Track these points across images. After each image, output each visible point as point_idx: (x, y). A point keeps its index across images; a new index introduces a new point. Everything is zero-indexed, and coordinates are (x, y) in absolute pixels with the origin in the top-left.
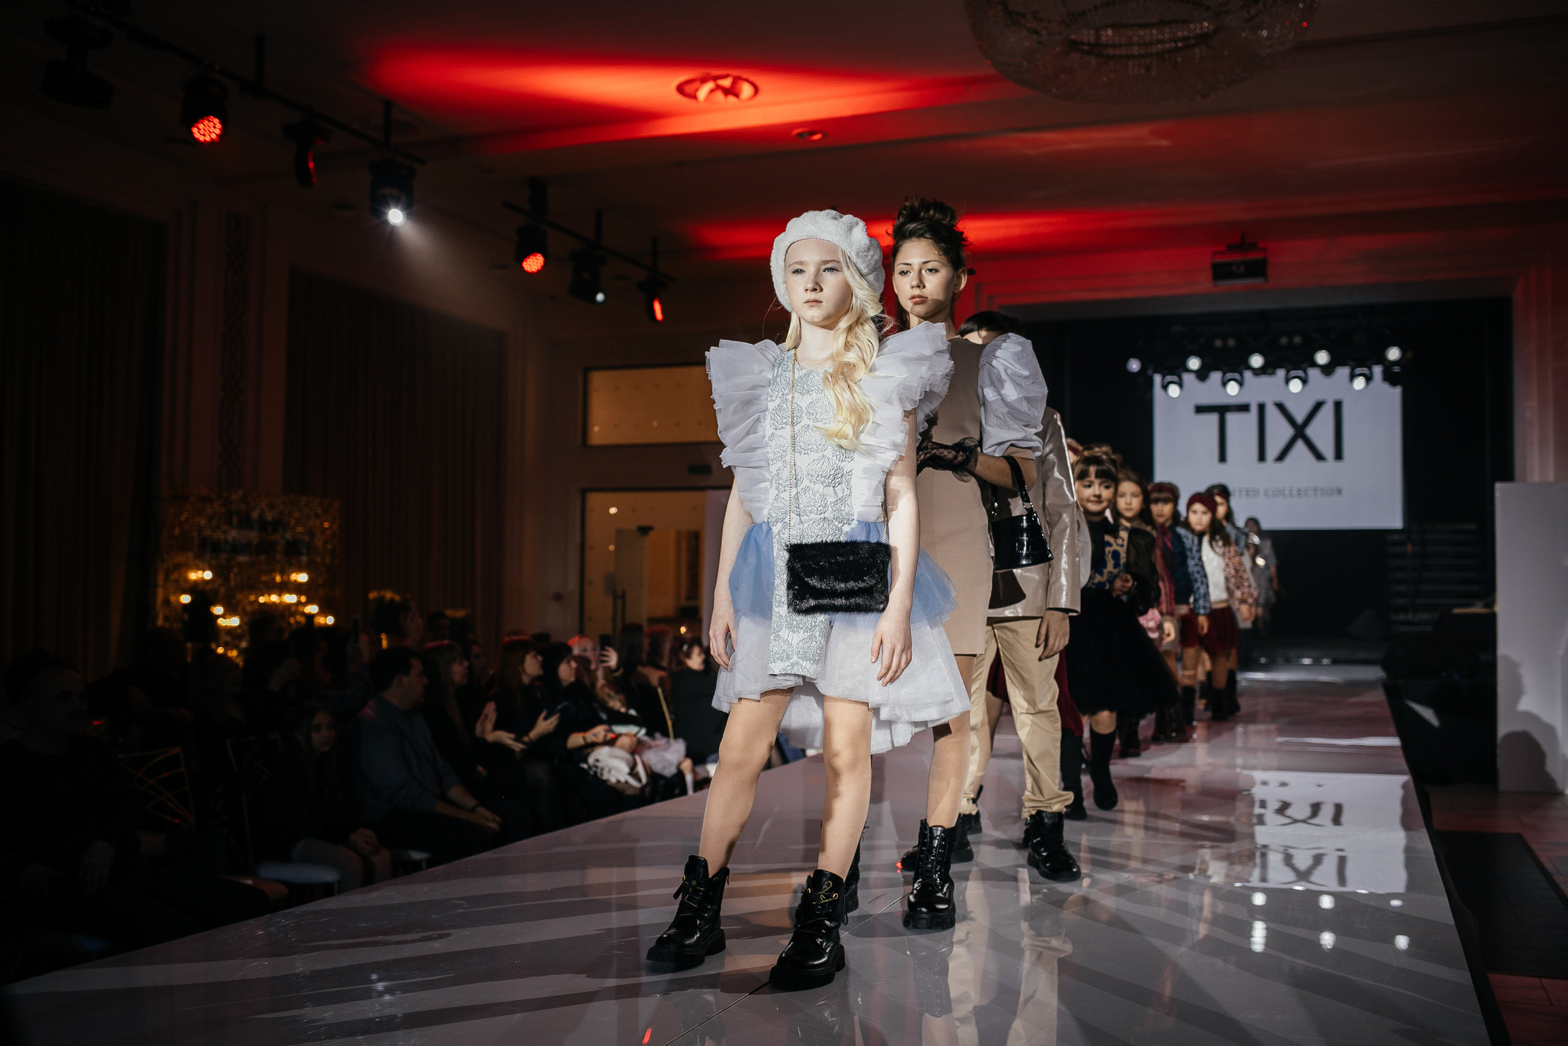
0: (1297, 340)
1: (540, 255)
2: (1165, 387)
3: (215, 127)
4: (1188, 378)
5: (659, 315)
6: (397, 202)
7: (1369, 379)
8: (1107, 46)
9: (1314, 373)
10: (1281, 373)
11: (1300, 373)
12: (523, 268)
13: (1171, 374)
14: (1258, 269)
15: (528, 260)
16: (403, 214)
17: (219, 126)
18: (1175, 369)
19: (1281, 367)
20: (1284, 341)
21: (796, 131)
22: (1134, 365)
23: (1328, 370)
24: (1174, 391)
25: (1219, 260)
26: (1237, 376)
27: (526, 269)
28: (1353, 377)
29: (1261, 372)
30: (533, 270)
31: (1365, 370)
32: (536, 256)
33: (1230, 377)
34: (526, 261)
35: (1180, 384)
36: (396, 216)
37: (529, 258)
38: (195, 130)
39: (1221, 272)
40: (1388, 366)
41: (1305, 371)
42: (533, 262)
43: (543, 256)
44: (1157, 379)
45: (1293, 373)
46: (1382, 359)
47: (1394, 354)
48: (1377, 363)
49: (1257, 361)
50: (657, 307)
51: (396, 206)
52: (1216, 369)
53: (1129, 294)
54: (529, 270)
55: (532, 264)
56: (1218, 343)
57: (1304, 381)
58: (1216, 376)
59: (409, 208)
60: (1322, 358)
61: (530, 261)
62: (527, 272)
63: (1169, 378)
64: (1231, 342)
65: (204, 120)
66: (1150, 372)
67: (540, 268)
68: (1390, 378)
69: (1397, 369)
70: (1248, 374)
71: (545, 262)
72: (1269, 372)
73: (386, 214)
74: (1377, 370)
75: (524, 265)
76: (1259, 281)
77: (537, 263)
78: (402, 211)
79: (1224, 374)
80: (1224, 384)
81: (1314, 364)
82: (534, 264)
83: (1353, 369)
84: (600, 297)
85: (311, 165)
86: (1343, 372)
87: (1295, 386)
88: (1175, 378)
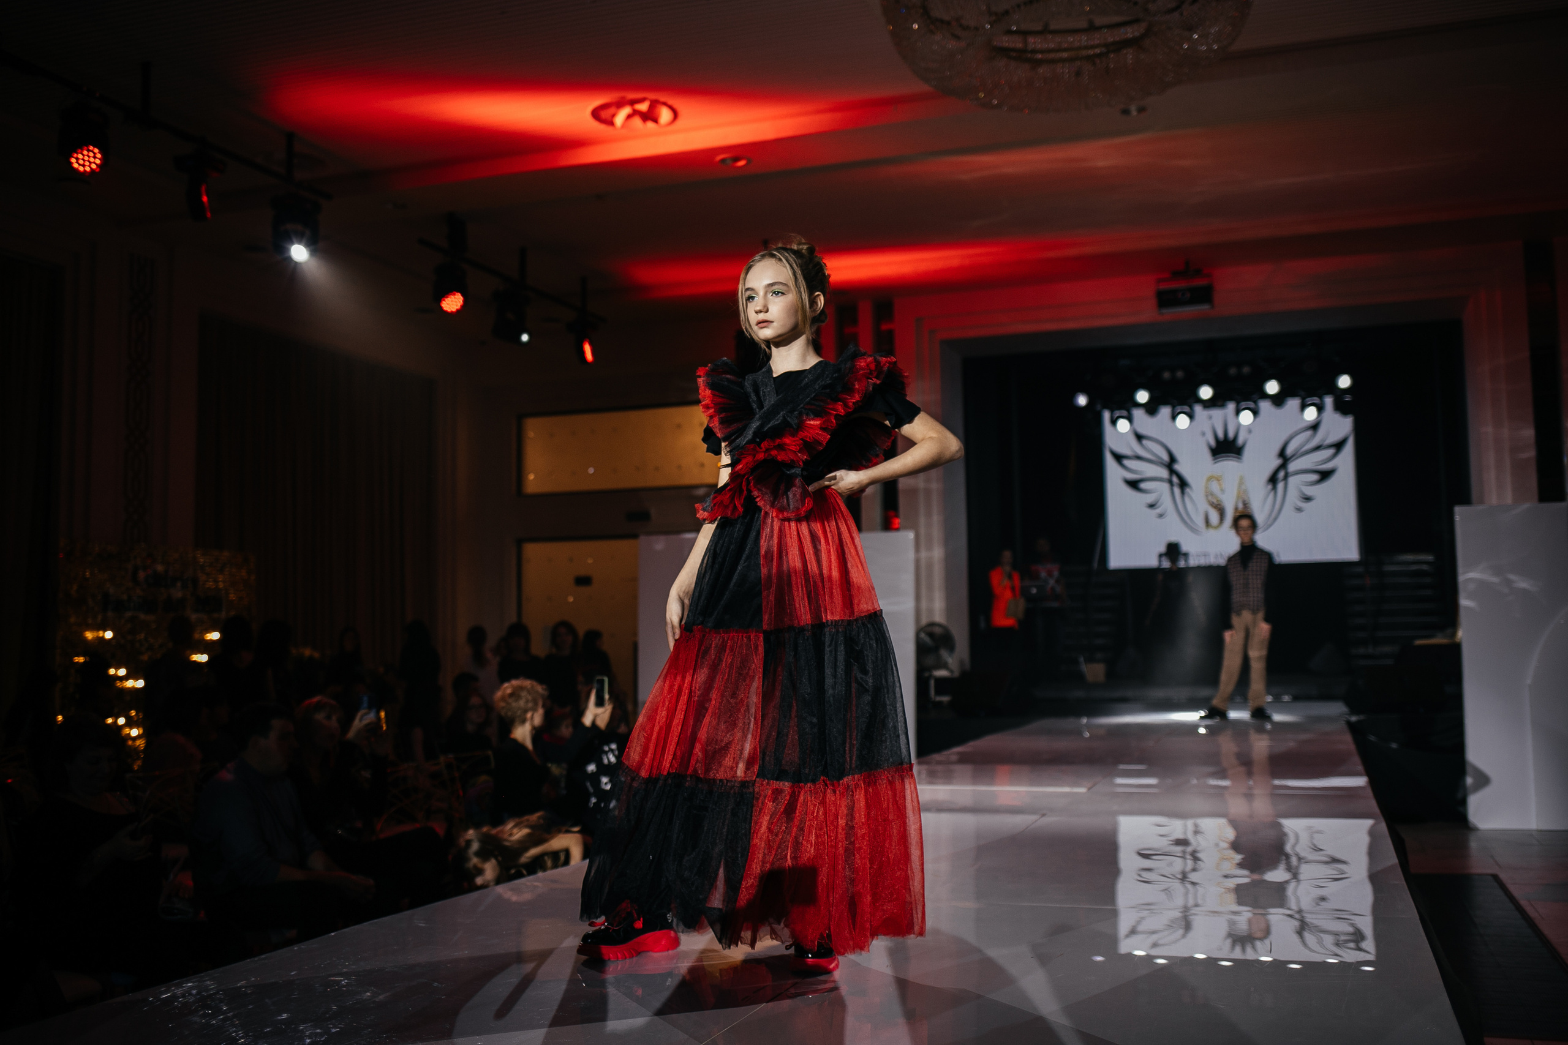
0: (1246, 370)
1: (459, 294)
2: (1114, 422)
3: (95, 157)
4: (1138, 413)
5: (589, 356)
6: (300, 238)
7: (1320, 409)
8: (1034, 51)
9: (1265, 406)
10: (1231, 406)
11: (1251, 405)
12: (441, 308)
13: (1120, 408)
14: (1204, 295)
15: (446, 299)
16: (307, 250)
17: (99, 156)
18: (1125, 405)
19: (1231, 399)
20: (1233, 371)
21: (719, 158)
22: (1082, 400)
23: (1278, 400)
24: (1123, 425)
25: (1163, 287)
26: (1186, 409)
27: (445, 309)
28: (1303, 407)
29: (1209, 404)
30: (454, 310)
31: (1316, 400)
32: (455, 295)
33: (1179, 411)
34: (444, 300)
35: (1130, 419)
36: (299, 253)
37: (447, 297)
38: (73, 160)
39: (1165, 300)
40: (1340, 396)
41: (1255, 402)
42: (452, 301)
43: (462, 296)
44: (1107, 415)
45: (1243, 404)
46: (1333, 389)
47: (1344, 382)
48: (1328, 393)
49: (1206, 392)
50: (587, 348)
51: (299, 243)
52: (1165, 403)
53: (1072, 325)
54: (449, 310)
55: (450, 303)
56: (1166, 375)
57: (1255, 413)
58: (1165, 411)
59: (312, 244)
60: (1272, 387)
61: (449, 300)
62: (446, 312)
63: (1117, 413)
64: (1180, 374)
65: (83, 150)
66: (1099, 407)
67: (458, 307)
68: (1341, 407)
69: (1348, 398)
70: (1198, 409)
71: (464, 301)
72: (1220, 403)
73: (289, 250)
74: (1329, 401)
75: (443, 305)
76: (1205, 307)
77: (456, 302)
78: (305, 247)
79: (1174, 407)
80: (1174, 417)
81: (1265, 396)
82: (453, 303)
83: (1303, 399)
84: (525, 338)
85: (205, 199)
86: (1293, 403)
87: (1246, 417)
88: (1125, 413)
